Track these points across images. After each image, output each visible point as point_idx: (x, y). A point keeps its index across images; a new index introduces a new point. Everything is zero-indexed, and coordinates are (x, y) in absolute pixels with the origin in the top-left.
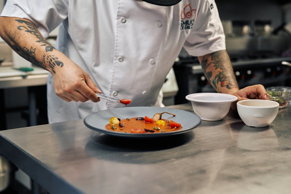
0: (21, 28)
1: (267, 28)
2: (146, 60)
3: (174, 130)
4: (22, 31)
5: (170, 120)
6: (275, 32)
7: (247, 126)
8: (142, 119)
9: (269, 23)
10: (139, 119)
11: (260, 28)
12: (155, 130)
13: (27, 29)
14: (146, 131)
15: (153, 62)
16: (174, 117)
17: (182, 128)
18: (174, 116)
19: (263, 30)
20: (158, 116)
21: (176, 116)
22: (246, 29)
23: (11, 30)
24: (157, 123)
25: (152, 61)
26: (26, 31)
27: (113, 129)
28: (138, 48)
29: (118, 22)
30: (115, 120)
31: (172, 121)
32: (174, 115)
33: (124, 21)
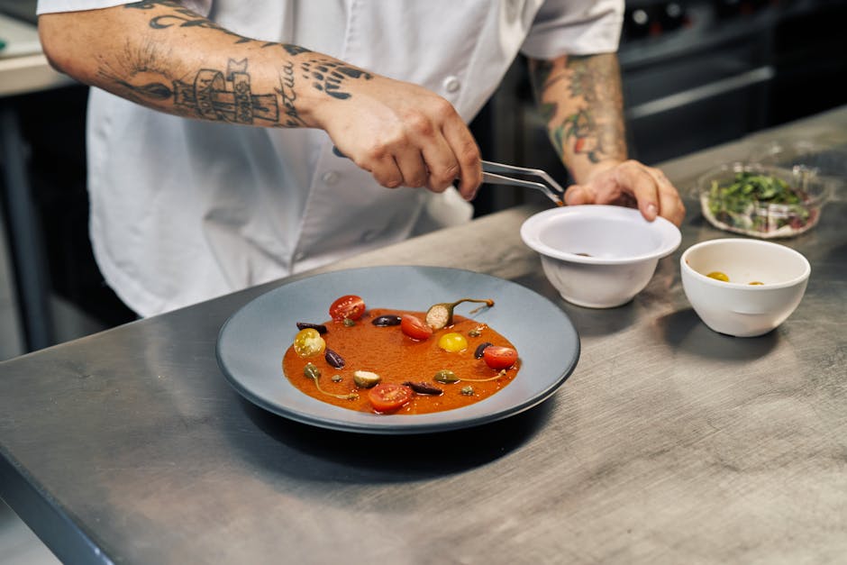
0: (162, 22)
2: (435, 80)
4: (171, 29)
7: (711, 330)
8: (394, 322)
10: (383, 320)
13: (181, 18)
15: (453, 87)
16: (492, 308)
18: (490, 305)
20: (443, 313)
21: (495, 305)
23: (128, 39)
25: (451, 83)
26: (183, 25)
28: (414, 44)
30: (313, 337)
32: (490, 301)
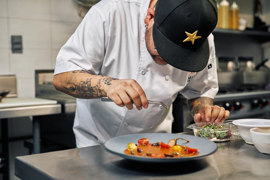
1: (249, 64)
3: (193, 155)
5: (184, 146)
6: (257, 68)
7: (260, 152)
8: (158, 145)
9: (251, 59)
10: (154, 144)
11: (243, 64)
12: (173, 155)
14: (166, 156)
17: (199, 153)
18: (188, 142)
19: (246, 66)
20: (174, 142)
21: (190, 142)
22: (230, 65)
24: (174, 148)
27: (132, 154)
29: (138, 73)
30: (133, 145)
31: (187, 147)
32: (188, 140)
33: (144, 73)
